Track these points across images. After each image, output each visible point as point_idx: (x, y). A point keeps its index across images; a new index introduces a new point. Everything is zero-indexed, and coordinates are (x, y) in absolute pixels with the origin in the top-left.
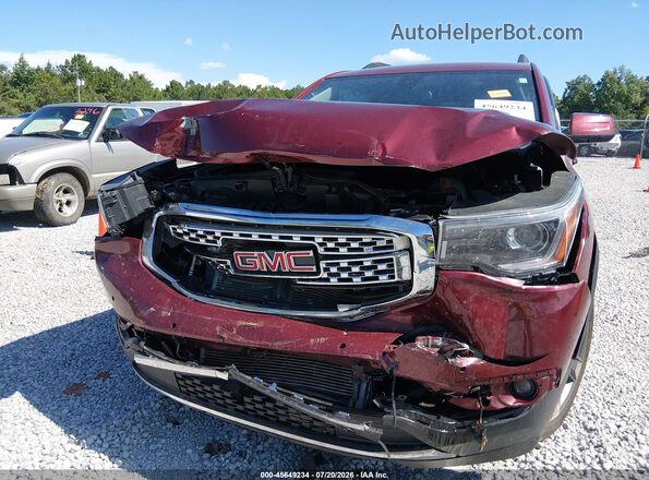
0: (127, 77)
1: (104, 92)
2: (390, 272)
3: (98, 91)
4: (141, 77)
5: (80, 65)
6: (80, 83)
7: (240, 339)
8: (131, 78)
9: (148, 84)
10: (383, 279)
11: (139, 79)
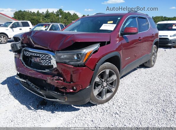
0: (72, 14)
1: (66, 18)
2: (50, 63)
3: (65, 18)
4: (76, 14)
5: (60, 12)
6: (60, 16)
7: (29, 74)
8: (73, 15)
9: (77, 16)
10: (50, 64)
11: (75, 15)
